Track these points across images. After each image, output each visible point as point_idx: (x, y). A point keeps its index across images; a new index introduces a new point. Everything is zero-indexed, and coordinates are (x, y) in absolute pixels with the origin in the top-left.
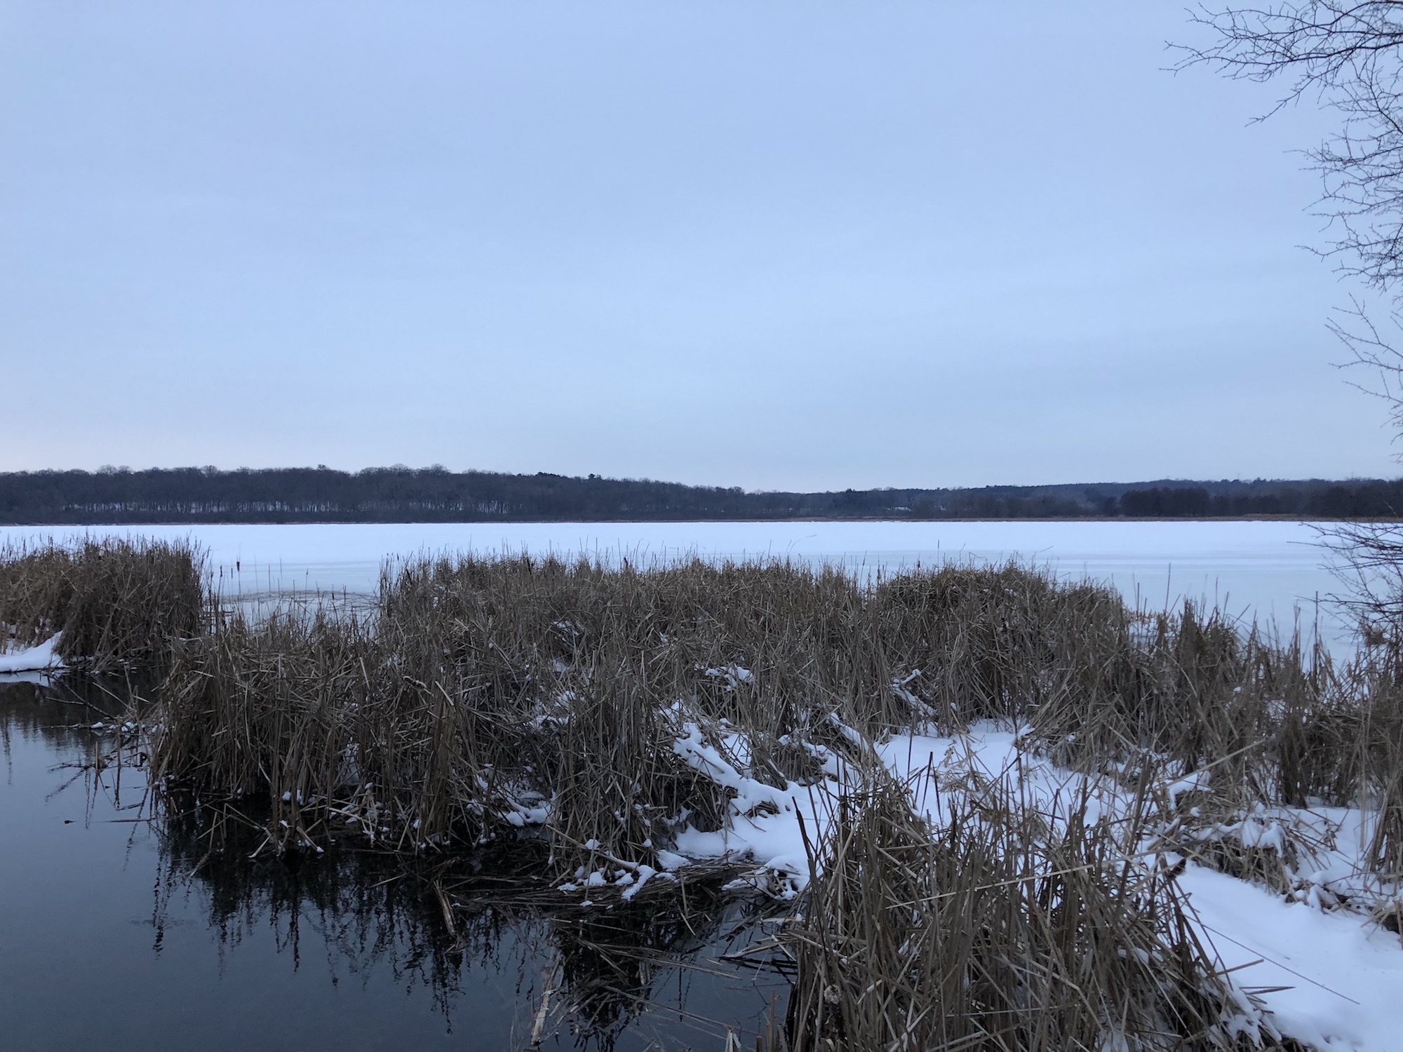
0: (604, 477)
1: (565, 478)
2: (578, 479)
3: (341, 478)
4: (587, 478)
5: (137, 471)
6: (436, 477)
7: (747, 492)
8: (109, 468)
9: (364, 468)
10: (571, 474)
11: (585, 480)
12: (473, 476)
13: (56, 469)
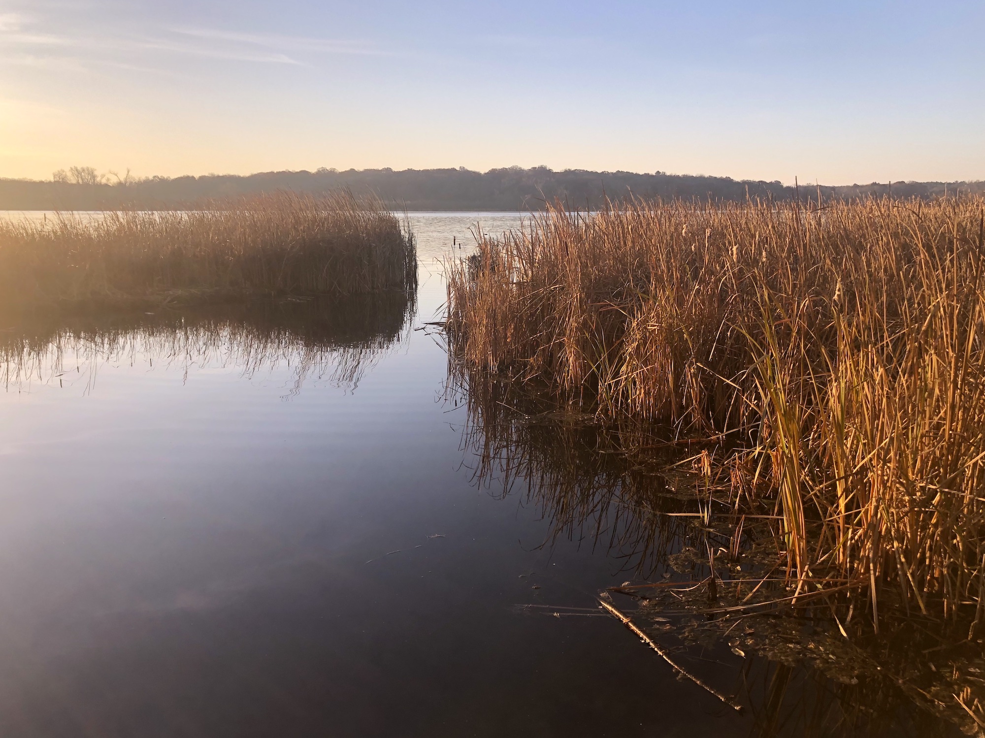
0: (668, 174)
1: (637, 175)
2: (647, 175)
3: (476, 175)
4: (654, 174)
5: (340, 171)
6: (542, 172)
7: (785, 185)
8: (324, 170)
9: (490, 169)
10: (641, 173)
11: (652, 176)
12: (568, 173)
13: (291, 171)
